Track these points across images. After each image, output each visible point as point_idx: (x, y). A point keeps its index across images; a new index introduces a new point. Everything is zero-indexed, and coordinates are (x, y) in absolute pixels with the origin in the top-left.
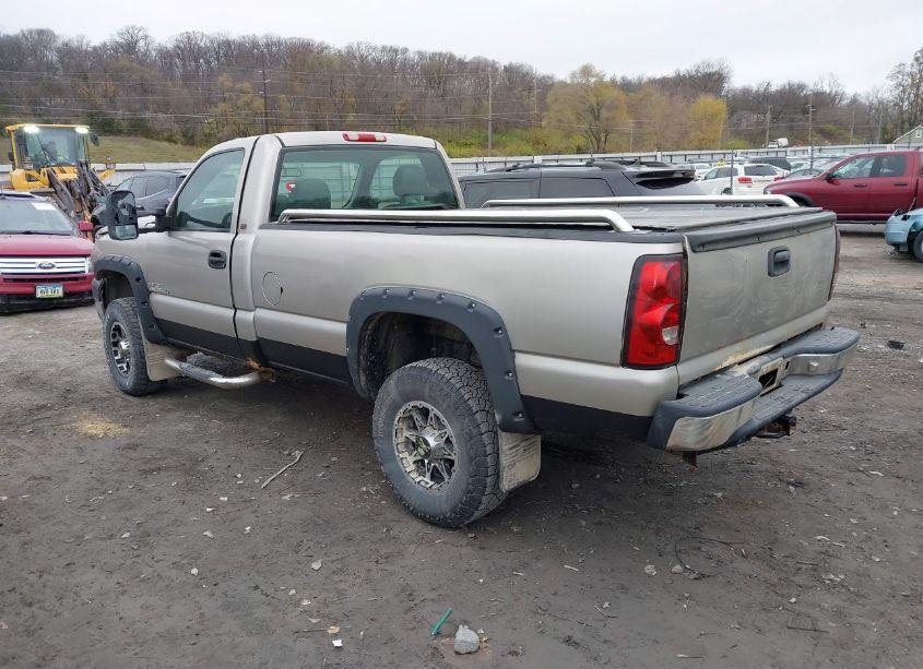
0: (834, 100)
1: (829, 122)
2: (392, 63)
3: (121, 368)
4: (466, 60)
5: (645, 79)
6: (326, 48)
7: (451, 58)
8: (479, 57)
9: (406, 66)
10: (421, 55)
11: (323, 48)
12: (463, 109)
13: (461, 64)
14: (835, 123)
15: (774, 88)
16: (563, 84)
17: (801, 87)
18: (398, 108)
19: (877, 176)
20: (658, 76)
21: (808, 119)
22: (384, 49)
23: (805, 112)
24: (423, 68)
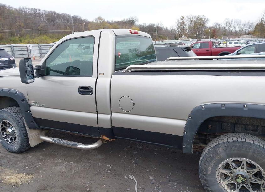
0: (161, 28)
1: (161, 34)
2: (35, 13)
3: (7, 141)
4: (60, 14)
5: (113, 22)
6: (11, 7)
7: (55, 13)
8: (64, 14)
9: (40, 15)
10: (45, 11)
11: (10, 8)
12: (61, 29)
13: (59, 15)
14: (162, 34)
15: (147, 25)
16: (92, 22)
17: (154, 25)
18: (39, 28)
19: (202, 48)
20: (117, 21)
21: (156, 34)
22: (32, 9)
23: (155, 32)
24: (46, 16)
